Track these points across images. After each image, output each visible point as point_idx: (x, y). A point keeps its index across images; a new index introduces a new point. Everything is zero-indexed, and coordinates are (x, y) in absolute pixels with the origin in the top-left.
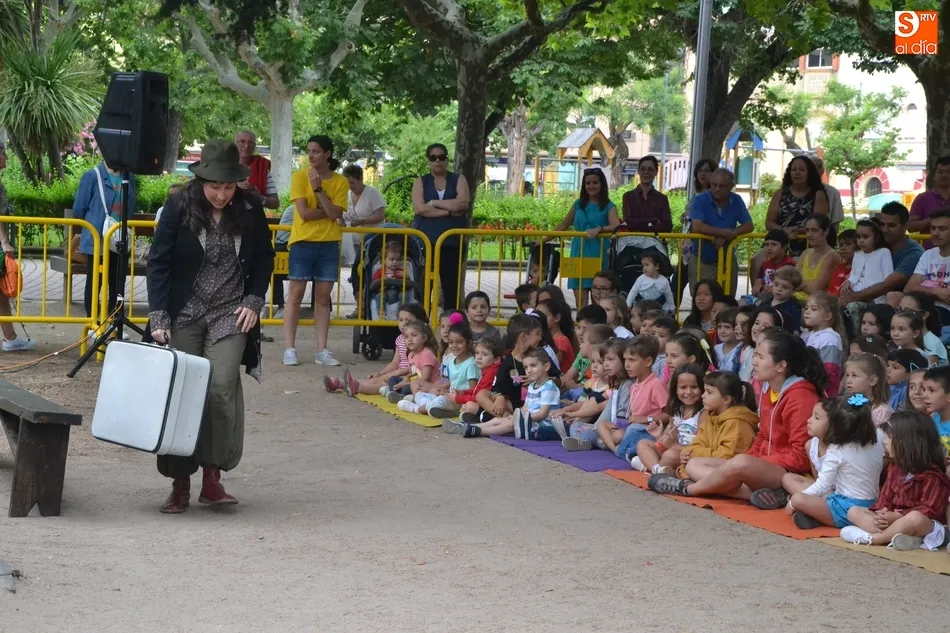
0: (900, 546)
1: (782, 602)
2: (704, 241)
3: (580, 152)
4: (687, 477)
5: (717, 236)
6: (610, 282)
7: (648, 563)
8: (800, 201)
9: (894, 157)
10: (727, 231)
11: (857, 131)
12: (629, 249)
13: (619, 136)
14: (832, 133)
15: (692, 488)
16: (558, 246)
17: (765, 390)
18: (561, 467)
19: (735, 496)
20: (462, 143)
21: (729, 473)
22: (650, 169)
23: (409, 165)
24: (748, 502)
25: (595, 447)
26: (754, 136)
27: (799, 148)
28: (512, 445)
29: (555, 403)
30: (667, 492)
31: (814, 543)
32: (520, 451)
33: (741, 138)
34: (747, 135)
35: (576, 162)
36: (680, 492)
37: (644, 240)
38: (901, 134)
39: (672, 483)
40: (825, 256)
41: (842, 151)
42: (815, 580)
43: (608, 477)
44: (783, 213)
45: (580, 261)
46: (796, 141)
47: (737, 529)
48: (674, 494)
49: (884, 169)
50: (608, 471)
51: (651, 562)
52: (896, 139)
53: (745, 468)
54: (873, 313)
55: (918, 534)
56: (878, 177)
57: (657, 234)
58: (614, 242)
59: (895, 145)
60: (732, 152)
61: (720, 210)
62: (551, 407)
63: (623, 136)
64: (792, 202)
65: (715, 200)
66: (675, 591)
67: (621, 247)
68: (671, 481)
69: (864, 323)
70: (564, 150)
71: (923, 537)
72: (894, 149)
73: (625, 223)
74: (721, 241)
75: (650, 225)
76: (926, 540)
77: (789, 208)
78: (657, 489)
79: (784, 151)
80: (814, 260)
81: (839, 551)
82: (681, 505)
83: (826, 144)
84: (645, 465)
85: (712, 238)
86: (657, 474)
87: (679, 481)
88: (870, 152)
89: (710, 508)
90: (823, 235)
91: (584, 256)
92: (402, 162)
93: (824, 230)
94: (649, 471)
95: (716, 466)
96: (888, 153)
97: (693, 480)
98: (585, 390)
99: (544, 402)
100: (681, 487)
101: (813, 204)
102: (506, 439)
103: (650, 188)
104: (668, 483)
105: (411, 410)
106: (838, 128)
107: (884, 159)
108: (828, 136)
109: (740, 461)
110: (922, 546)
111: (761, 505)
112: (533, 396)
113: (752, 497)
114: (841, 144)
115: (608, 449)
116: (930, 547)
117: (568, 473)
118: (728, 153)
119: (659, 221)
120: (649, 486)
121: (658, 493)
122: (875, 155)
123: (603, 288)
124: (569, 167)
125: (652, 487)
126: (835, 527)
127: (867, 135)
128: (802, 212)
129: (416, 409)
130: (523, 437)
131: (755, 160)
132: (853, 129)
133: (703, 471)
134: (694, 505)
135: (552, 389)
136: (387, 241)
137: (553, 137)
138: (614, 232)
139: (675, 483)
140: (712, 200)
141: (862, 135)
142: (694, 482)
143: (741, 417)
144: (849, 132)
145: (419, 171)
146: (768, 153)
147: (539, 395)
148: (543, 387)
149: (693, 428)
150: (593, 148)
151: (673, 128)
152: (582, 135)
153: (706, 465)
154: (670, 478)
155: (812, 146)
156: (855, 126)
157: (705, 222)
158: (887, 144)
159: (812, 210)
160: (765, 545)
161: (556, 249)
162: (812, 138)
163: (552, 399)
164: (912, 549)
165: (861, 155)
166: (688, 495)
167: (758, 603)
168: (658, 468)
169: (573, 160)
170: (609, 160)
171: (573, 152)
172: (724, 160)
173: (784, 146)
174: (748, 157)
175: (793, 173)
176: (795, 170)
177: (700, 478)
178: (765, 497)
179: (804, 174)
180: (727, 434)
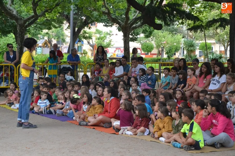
0: (140, 135)
3: (42, 45)
9: (111, 45)
11: (103, 40)
12: (64, 67)
13: (50, 41)
14: (98, 40)
15: (89, 124)
17: (106, 100)
18: (56, 121)
19: (100, 125)
20: (19, 43)
21: (98, 120)
24: (103, 127)
25: (63, 115)
26: (82, 41)
28: (42, 116)
30: (84, 125)
31: (120, 136)
32: (45, 117)
33: (78, 42)
34: (79, 41)
35: (41, 47)
36: (86, 125)
37: (67, 65)
38: (112, 40)
39: (85, 123)
42: (124, 145)
43: (68, 123)
46: (90, 42)
47: (102, 133)
48: (85, 126)
49: (108, 48)
50: (68, 121)
51: (86, 144)
52: (111, 41)
53: (102, 119)
58: (60, 66)
59: (111, 43)
60: (77, 44)
66: (93, 151)
70: (38, 44)
72: (111, 44)
80: (106, 69)
82: (87, 129)
83: (97, 43)
86: (81, 121)
88: (106, 44)
89: (94, 128)
92: (1, 48)
95: (95, 118)
96: (109, 45)
97: (89, 122)
98: (58, 102)
100: (87, 124)
101: (104, 56)
106: (99, 39)
107: (109, 46)
108: (97, 41)
109: (101, 117)
110: (144, 135)
111: (106, 127)
113: (104, 125)
114: (100, 43)
115: (66, 116)
116: (146, 135)
117: (58, 122)
118: (76, 45)
120: (79, 124)
121: (81, 125)
122: (107, 45)
124: (40, 48)
127: (105, 41)
129: (16, 108)
130: (45, 114)
131: (82, 46)
132: (102, 39)
133: (92, 120)
134: (90, 128)
141: (104, 41)
143: (100, 107)
144: (101, 40)
146: (84, 45)
150: (45, 44)
151: (62, 39)
152: (42, 41)
155: (93, 43)
156: (103, 39)
158: (109, 43)
160: (110, 137)
162: (93, 41)
164: (142, 135)
165: (104, 45)
166: (88, 126)
169: (40, 47)
170: (49, 47)
171: (40, 45)
172: (75, 46)
173: (87, 43)
174: (80, 46)
175: (99, 50)
176: (99, 49)
177: (91, 121)
178: (107, 125)
179: (101, 50)
180: (97, 111)
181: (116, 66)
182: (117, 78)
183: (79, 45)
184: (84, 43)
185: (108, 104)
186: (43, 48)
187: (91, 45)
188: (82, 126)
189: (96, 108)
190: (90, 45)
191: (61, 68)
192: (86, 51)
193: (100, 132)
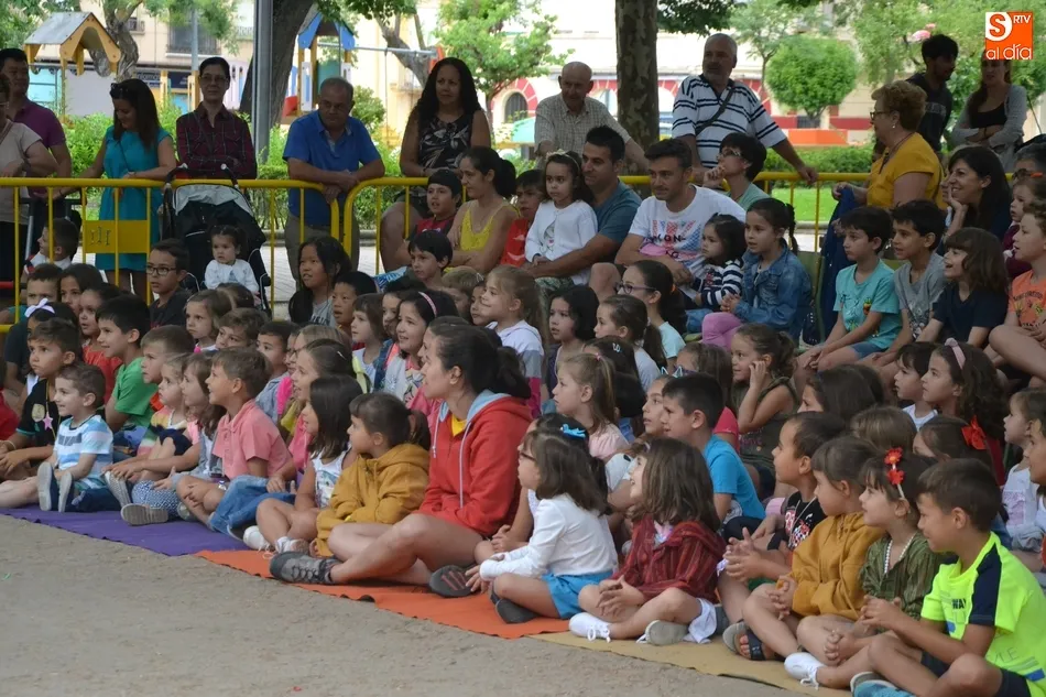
0: (657, 639)
2: (307, 190)
3: (63, 51)
4: (332, 555)
5: (327, 184)
6: (174, 259)
7: (295, 688)
8: (450, 126)
9: (549, 60)
10: (346, 174)
11: (492, 20)
12: (193, 205)
13: (121, 26)
14: (455, 22)
15: (338, 571)
16: (78, 202)
17: (442, 416)
18: (125, 551)
19: (406, 578)
21: (397, 545)
22: (218, 78)
24: (426, 588)
25: (174, 517)
26: (341, 30)
27: (406, 47)
28: (38, 521)
29: (105, 451)
30: (300, 579)
31: (531, 641)
32: (48, 527)
33: (319, 32)
34: (326, 29)
35: (57, 68)
36: (321, 579)
37: (218, 192)
38: (557, 25)
39: (308, 565)
40: (495, 212)
41: (471, 52)
43: (204, 563)
44: (425, 146)
45: (115, 225)
46: (403, 36)
47: (416, 629)
48: (310, 582)
49: (530, 80)
50: (203, 553)
51: (299, 686)
52: (550, 32)
53: (421, 535)
54: (566, 299)
55: (680, 621)
56: (522, 92)
57: (235, 183)
58: (169, 196)
59: (549, 42)
60: (308, 52)
61: (332, 144)
62: (98, 457)
63: (128, 25)
64: (438, 129)
65: (326, 127)
67: (180, 202)
68: (306, 562)
69: (552, 314)
70: (35, 48)
71: (688, 625)
72: (548, 49)
73: (185, 165)
74: (333, 191)
75: (224, 167)
76: (692, 628)
77: (434, 138)
78: (285, 576)
79: (386, 51)
80: (479, 220)
81: (572, 651)
82: (324, 598)
83: (448, 41)
84: (266, 539)
85: (319, 187)
86: (283, 554)
87: (318, 561)
88: (513, 52)
89: (370, 599)
90: (483, 179)
91: (120, 217)
93: (485, 173)
94: (272, 549)
95: (376, 536)
96: (539, 54)
97: (338, 559)
98: (151, 428)
99: (86, 449)
100: (322, 571)
101: (470, 132)
102: (28, 513)
104: (303, 566)
106: (464, 15)
107: (534, 64)
108: (450, 28)
109: (412, 525)
110: (688, 638)
112: (68, 442)
113: (431, 579)
114: (471, 40)
115: (194, 520)
116: (699, 638)
117: (138, 559)
118: (301, 55)
119: (236, 161)
120: (272, 571)
121: (286, 582)
122: (520, 56)
123: (162, 267)
124: (45, 76)
125: (277, 574)
126: (559, 618)
127: (506, 27)
128: (454, 144)
130: (54, 507)
131: (344, 66)
132: (486, 16)
133: (354, 545)
134: (345, 596)
135: (100, 428)
137: (10, 26)
138: (170, 178)
139: (313, 565)
140: (321, 128)
141: (500, 26)
142: (342, 561)
143: (412, 460)
144: (481, 21)
146: (360, 54)
147: (79, 439)
148: (86, 425)
149: (332, 478)
150: (82, 45)
151: (208, 14)
152: (60, 26)
153: (361, 535)
154: (305, 557)
155: (426, 45)
156: (490, 12)
157: (310, 161)
158: (537, 41)
159: (469, 142)
160: (463, 650)
162: (427, 29)
163: (100, 444)
164: (674, 642)
165: (501, 58)
166: (332, 583)
168: (286, 544)
169: (52, 65)
170: (110, 64)
171: (50, 51)
172: (295, 63)
173: (384, 44)
174: (331, 62)
175: (439, 86)
176: (442, 81)
177: (351, 556)
178: (451, 579)
179: (455, 89)
180: (391, 483)
182: (549, 279)
183: (325, 59)
184: (358, 42)
185: (455, 445)
186: (67, 72)
187: (407, 60)
188: (290, 587)
189: (384, 468)
190: (400, 56)
191: (172, 211)
192: (378, 101)
193: (407, 623)
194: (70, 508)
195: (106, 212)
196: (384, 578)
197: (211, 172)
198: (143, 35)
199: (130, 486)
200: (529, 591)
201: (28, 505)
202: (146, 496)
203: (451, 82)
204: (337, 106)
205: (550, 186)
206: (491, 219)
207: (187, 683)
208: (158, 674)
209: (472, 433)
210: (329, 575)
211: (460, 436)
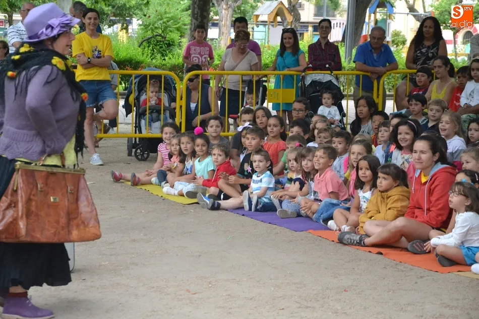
1: (438, 314)
2: (363, 75)
3: (269, 18)
4: (364, 233)
5: (372, 73)
6: (304, 106)
7: (345, 290)
8: (429, 47)
10: (381, 69)
12: (314, 83)
13: (294, 6)
15: (368, 241)
16: (266, 81)
17: (417, 175)
18: (278, 229)
19: (397, 246)
20: (196, 13)
21: (393, 230)
22: (327, 27)
23: (156, 28)
24: (406, 250)
25: (299, 215)
26: (388, 5)
27: (418, 12)
28: (243, 215)
29: (271, 186)
30: (351, 244)
31: (453, 275)
32: (250, 219)
33: (378, 7)
34: (381, 5)
35: (266, 25)
36: (360, 244)
37: (324, 77)
39: (354, 238)
40: (448, 84)
41: (447, 13)
42: (458, 300)
43: (310, 235)
44: (417, 56)
45: (281, 91)
46: (416, 7)
47: (401, 267)
48: (355, 245)
49: (475, 25)
50: (310, 231)
51: (347, 290)
53: (404, 226)
56: (471, 31)
57: (332, 73)
58: (304, 78)
60: (373, 15)
61: (375, 55)
62: (268, 188)
63: (297, 6)
64: (423, 48)
65: (373, 48)
66: (365, 308)
67: (308, 81)
68: (353, 236)
70: (257, 16)
73: (311, 65)
74: (374, 76)
75: (327, 66)
77: (421, 53)
78: (345, 242)
79: (408, 14)
80: (440, 88)
81: (472, 280)
82: (361, 252)
83: (437, 9)
84: (337, 226)
85: (369, 74)
86: (344, 232)
87: (358, 237)
89: (381, 254)
90: (445, 69)
91: (283, 88)
92: (151, 26)
93: (446, 66)
94: (340, 230)
95: (384, 226)
97: (368, 236)
98: (288, 179)
99: (264, 185)
100: (361, 240)
101: (438, 49)
102: (240, 212)
103: (326, 41)
104: (352, 238)
105: (173, 194)
109: (400, 222)
111: (416, 252)
112: (256, 182)
113: (409, 246)
115: (307, 217)
117: (282, 233)
118: (370, 16)
119: (333, 63)
120: (339, 240)
121: (345, 244)
123: (300, 110)
124: (261, 28)
125: (341, 241)
126: (467, 265)
128: (430, 55)
129: (176, 192)
130: (250, 209)
131: (389, 21)
133: (375, 230)
134: (370, 252)
135: (270, 176)
136: (149, 80)
137: (249, 8)
138: (304, 71)
139: (356, 238)
140: (370, 48)
142: (369, 236)
143: (403, 193)
145: (163, 32)
146: (396, 16)
147: (261, 181)
148: (264, 175)
149: (367, 200)
150: (277, 15)
152: (269, 6)
153: (377, 225)
154: (353, 234)
155: (427, 11)
157: (365, 63)
159: (437, 54)
160: (421, 277)
161: (264, 84)
162: (427, 4)
163: (270, 183)
166: (365, 246)
167: (422, 315)
168: (345, 228)
169: (264, 23)
170: (288, 22)
171: (264, 18)
172: (367, 20)
173: (408, 11)
174: (383, 19)
175: (424, 29)
177: (373, 234)
178: (417, 246)
179: (432, 30)
180: (393, 203)
181: (471, 78)
182: (471, 115)
183: (381, 18)
184: (395, 10)
185: (422, 187)
186: (270, 27)
187: (417, 17)
188: (347, 246)
189: (390, 197)
190: (414, 16)
192: (404, 36)
193: (396, 265)
194: (256, 210)
195: (277, 85)
196: (388, 244)
197: (322, 68)
198: (304, 10)
199: (281, 202)
200: (452, 253)
201: (240, 208)
202: (287, 206)
203: (430, 27)
204: (379, 39)
205: (473, 73)
206: (445, 88)
207: (299, 286)
208: (287, 281)
209: (431, 182)
210: (364, 242)
211: (425, 183)
